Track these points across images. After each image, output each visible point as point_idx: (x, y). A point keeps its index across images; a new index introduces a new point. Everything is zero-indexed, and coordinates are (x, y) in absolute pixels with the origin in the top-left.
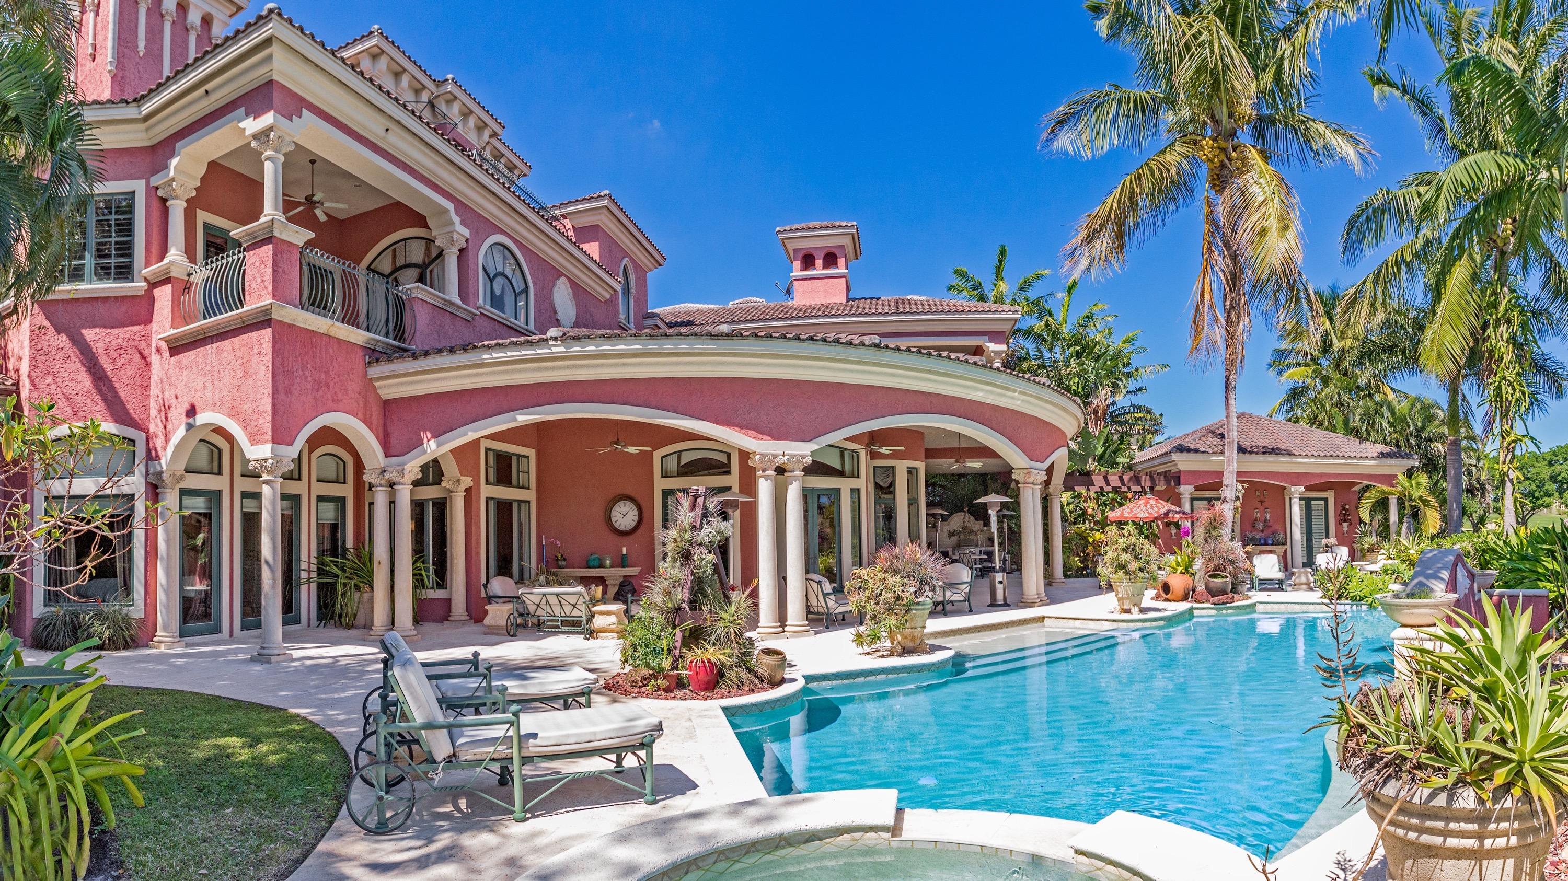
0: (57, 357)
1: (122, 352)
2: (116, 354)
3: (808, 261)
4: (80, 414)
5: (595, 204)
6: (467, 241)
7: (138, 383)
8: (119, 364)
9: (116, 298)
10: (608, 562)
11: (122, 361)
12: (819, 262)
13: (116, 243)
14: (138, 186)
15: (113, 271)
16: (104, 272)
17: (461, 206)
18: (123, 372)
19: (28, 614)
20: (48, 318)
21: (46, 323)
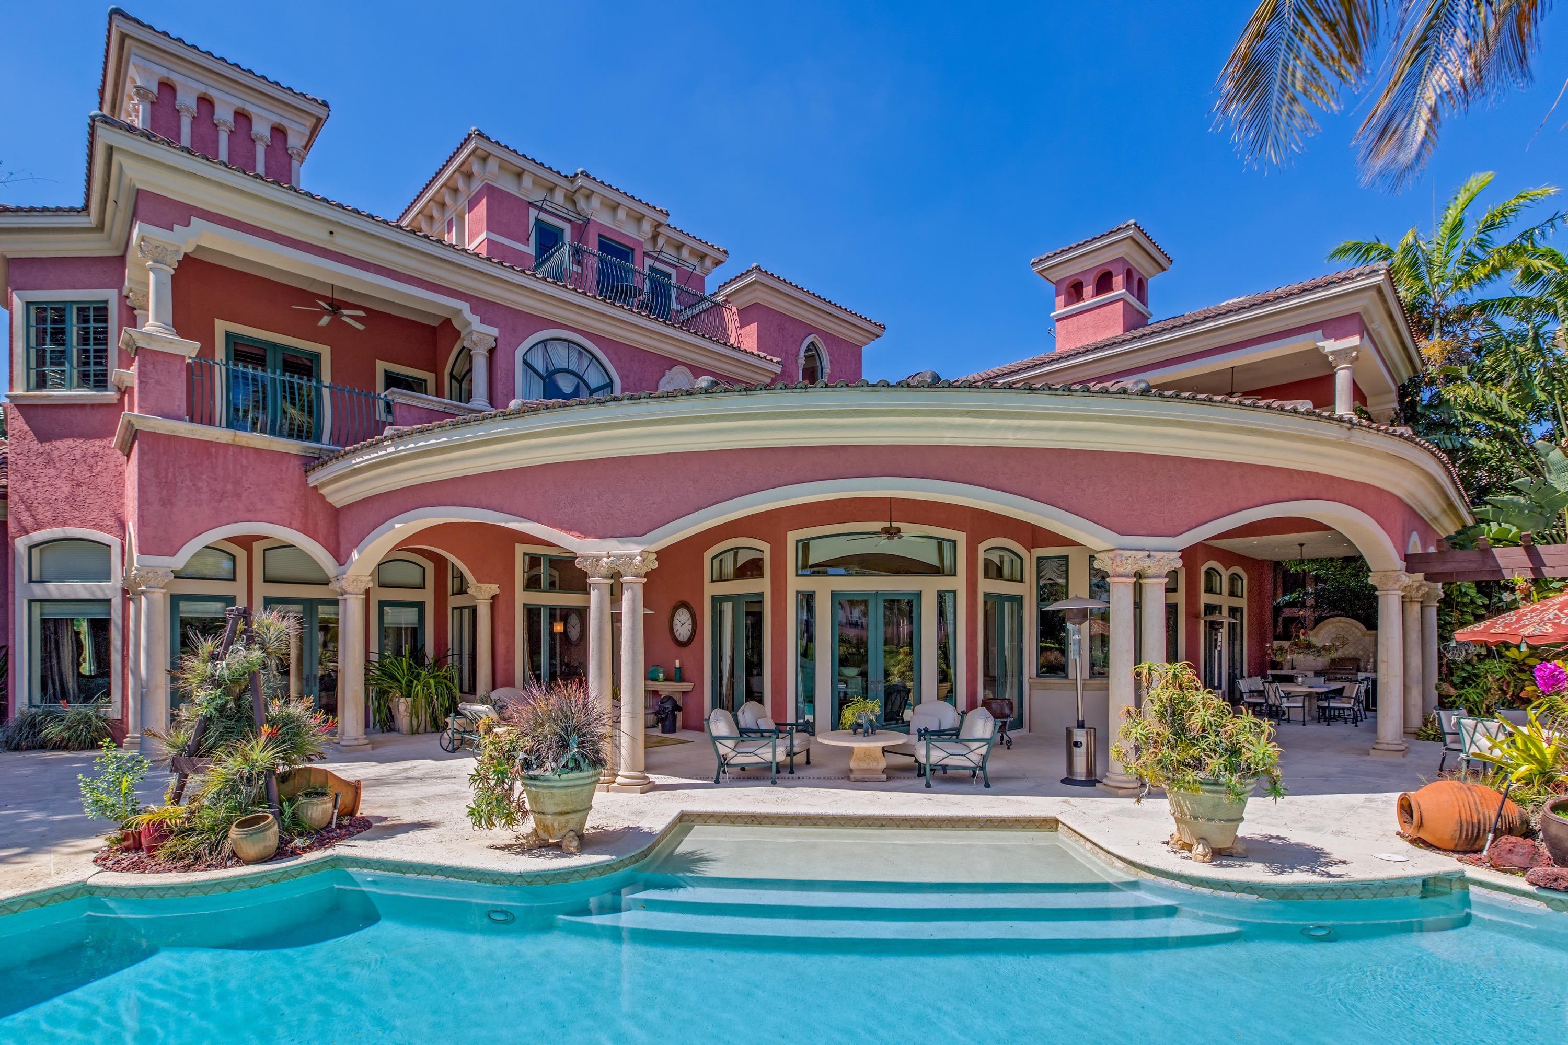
0: (37, 462)
1: (98, 459)
2: (93, 461)
3: (1075, 290)
4: (60, 519)
5: (747, 281)
6: (496, 340)
7: (114, 490)
8: (96, 471)
9: (93, 406)
10: (661, 675)
11: (99, 468)
12: (1088, 290)
13: (95, 351)
14: (111, 295)
15: (92, 378)
16: (84, 379)
17: (482, 306)
18: (99, 479)
19: (10, 715)
20: (27, 423)
21: (26, 428)
